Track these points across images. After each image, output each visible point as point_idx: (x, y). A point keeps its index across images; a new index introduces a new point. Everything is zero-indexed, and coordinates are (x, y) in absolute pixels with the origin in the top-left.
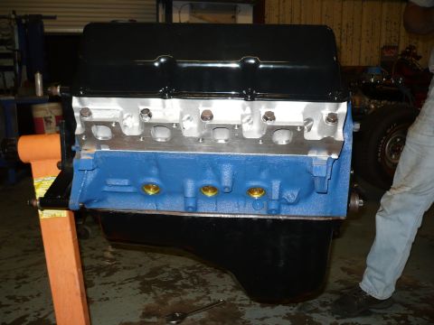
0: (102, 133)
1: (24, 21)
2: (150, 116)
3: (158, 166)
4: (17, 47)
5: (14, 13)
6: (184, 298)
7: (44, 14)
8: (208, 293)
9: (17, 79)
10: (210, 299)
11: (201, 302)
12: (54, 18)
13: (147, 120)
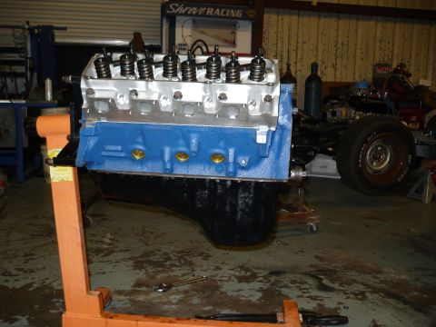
0: (102, 108)
1: (36, 31)
2: (137, 95)
3: (143, 135)
4: (29, 55)
5: (28, 23)
6: (171, 274)
7: (55, 25)
8: (193, 271)
9: (28, 85)
10: (194, 276)
11: (186, 277)
12: (65, 29)
13: (135, 97)
